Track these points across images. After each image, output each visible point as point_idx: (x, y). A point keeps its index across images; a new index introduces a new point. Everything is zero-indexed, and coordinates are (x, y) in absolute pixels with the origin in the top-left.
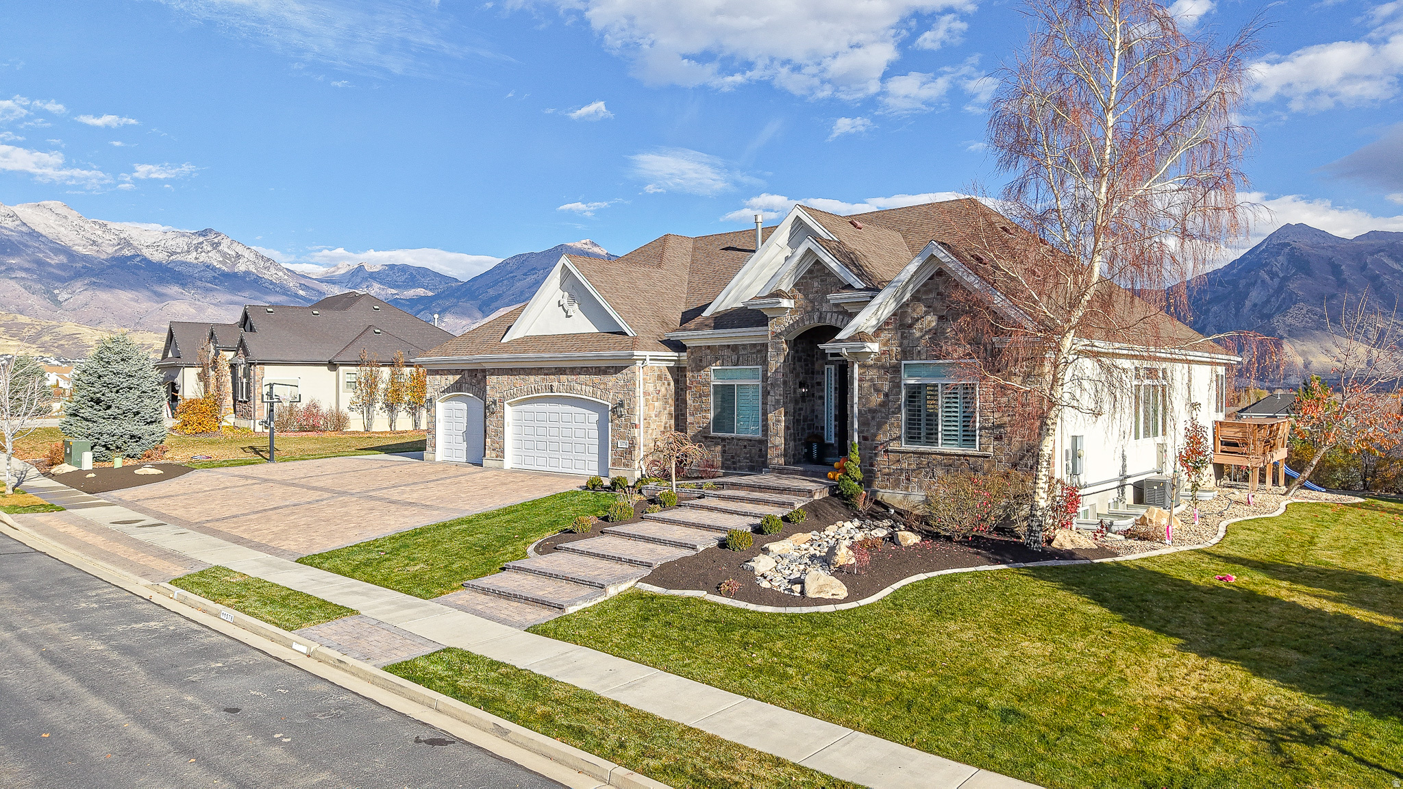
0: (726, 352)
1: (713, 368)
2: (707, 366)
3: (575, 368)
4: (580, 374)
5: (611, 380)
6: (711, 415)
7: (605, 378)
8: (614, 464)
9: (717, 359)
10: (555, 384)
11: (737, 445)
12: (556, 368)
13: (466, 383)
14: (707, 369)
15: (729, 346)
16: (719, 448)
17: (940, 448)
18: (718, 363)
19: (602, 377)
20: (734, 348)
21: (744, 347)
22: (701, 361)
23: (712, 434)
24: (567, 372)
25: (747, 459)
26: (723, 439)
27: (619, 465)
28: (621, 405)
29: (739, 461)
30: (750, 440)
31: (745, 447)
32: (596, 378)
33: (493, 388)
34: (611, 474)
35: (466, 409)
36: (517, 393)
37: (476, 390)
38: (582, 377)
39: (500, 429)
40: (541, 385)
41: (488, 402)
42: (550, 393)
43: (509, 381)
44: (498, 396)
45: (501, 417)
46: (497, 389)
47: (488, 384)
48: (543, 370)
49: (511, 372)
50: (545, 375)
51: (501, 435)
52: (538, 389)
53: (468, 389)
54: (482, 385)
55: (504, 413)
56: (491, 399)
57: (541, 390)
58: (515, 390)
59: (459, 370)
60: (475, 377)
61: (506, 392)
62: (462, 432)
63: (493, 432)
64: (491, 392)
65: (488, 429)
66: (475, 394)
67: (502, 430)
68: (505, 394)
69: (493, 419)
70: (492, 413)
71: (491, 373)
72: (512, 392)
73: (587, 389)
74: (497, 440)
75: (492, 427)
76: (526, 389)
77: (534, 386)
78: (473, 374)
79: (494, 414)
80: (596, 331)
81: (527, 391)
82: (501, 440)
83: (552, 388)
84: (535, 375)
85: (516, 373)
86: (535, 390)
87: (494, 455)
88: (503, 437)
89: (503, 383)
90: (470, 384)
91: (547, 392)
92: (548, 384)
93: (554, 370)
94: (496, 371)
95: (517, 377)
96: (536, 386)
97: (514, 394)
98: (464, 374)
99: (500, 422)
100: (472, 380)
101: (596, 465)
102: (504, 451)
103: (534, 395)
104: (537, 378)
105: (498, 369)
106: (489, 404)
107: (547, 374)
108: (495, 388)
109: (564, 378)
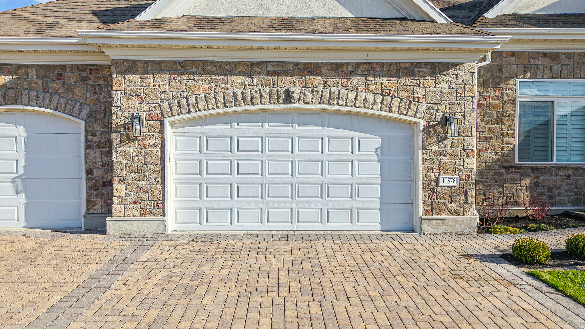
0: (541, 61)
1: (519, 80)
2: (510, 78)
3: (342, 64)
4: (353, 73)
6: (516, 141)
7: (412, 82)
8: (426, 213)
9: (526, 70)
10: (297, 89)
11: (556, 175)
12: (296, 64)
13: (29, 89)
14: (511, 82)
15: (545, 54)
16: (527, 181)
18: (529, 74)
19: (403, 80)
20: (555, 57)
21: (569, 55)
22: (501, 70)
23: (517, 162)
24: (325, 70)
25: (571, 191)
26: (535, 169)
27: (441, 211)
28: (446, 121)
29: (559, 195)
30: (577, 169)
31: (568, 177)
32: (392, 83)
33: (131, 95)
34: (427, 227)
35: (25, 135)
36: (197, 103)
37: (63, 101)
38: (358, 80)
39: (153, 167)
40: (260, 90)
41: (119, 120)
42: (283, 104)
43: (176, 84)
44: (147, 108)
45: (155, 145)
46: (141, 98)
47: (115, 88)
48: (264, 65)
49: (179, 68)
50: (268, 74)
51: (155, 177)
52: (252, 97)
53: (37, 100)
54: (78, 92)
55: (163, 138)
56: (127, 115)
57: (261, 99)
58: (192, 99)
59: (11, 65)
60: (58, 79)
61: (169, 103)
62: (16, 175)
63: (131, 172)
64: (125, 103)
65: (117, 166)
66: (58, 109)
67: (157, 167)
68: (165, 105)
69: (134, 148)
70: (128, 139)
71: (123, 68)
72: (184, 101)
73: (370, 97)
74: (143, 185)
75: (129, 164)
76: (220, 98)
77: (243, 93)
78: (54, 73)
79: (133, 140)
80: (351, 16)
81: (224, 100)
82: (155, 185)
83: (288, 97)
84: (245, 75)
85: (193, 70)
86: (244, 98)
87: (137, 213)
88: (160, 179)
89: (159, 86)
90: (45, 91)
91: (275, 103)
92: (279, 89)
93: (291, 67)
94: (140, 66)
95: (198, 77)
96: (248, 93)
97: (188, 105)
98: (27, 74)
99: (150, 154)
100: (50, 85)
101: (376, 215)
102: (163, 203)
103: (243, 108)
104: (248, 80)
105: (146, 62)
106: (123, 122)
107: (274, 74)
108: (136, 94)
109: (318, 80)
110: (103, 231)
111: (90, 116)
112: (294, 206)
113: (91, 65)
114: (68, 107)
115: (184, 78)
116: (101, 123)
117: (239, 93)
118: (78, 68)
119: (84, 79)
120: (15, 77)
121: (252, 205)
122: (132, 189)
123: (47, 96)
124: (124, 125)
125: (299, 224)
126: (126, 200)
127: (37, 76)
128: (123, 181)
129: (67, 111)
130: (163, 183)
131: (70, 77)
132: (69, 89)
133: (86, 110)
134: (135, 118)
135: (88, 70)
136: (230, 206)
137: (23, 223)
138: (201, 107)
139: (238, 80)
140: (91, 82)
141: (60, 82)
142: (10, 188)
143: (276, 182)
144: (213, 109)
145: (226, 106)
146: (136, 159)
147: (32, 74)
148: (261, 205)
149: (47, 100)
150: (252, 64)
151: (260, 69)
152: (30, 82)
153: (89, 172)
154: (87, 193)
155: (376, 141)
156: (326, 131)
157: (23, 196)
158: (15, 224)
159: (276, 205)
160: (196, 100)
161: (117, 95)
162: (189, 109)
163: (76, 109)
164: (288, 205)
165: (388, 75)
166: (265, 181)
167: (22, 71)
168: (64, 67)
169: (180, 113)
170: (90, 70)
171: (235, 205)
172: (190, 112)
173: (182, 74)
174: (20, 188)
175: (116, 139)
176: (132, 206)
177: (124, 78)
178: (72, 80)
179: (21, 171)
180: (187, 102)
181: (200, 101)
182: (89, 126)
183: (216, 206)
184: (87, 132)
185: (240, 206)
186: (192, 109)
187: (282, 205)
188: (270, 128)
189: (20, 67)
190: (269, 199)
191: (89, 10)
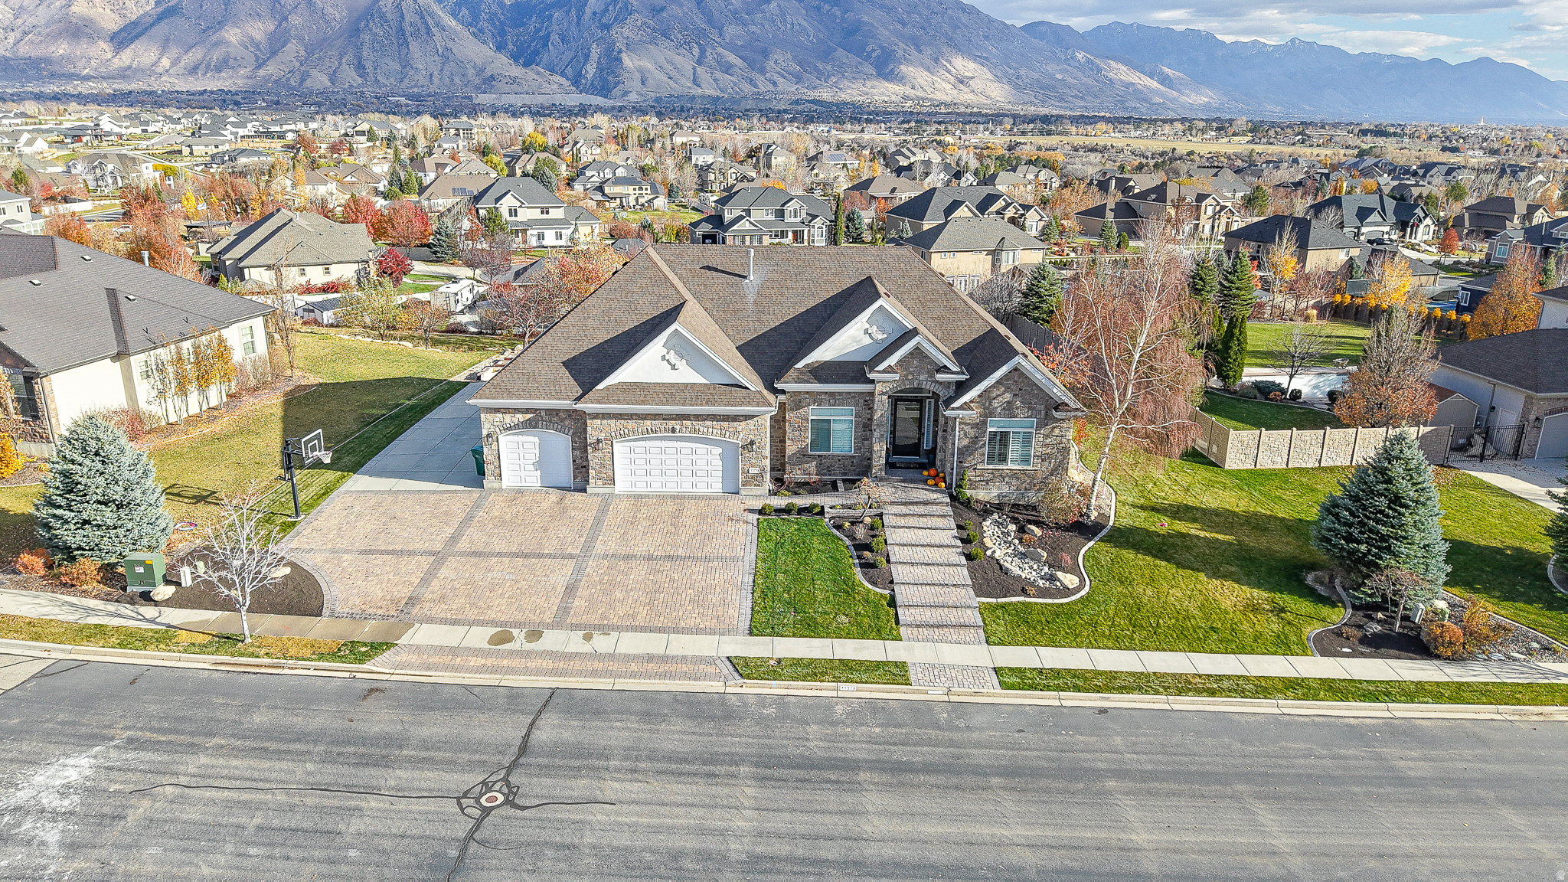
1: (811, 407)
2: (806, 406)
3: (701, 415)
4: (705, 420)
5: (741, 426)
6: (809, 441)
7: (735, 424)
8: (743, 485)
9: (815, 402)
10: (678, 427)
11: (832, 459)
12: (678, 415)
13: (543, 421)
14: (807, 409)
16: (815, 462)
17: (1011, 466)
18: (816, 404)
19: (730, 423)
20: (832, 394)
22: (800, 402)
23: (810, 452)
24: (691, 418)
25: (841, 469)
26: (820, 456)
27: (750, 485)
28: (752, 443)
29: (834, 470)
30: (844, 457)
31: (839, 460)
32: (726, 424)
33: (596, 429)
34: (743, 492)
35: (539, 442)
37: (559, 427)
38: (708, 423)
39: (608, 462)
40: (659, 427)
41: (591, 440)
42: (671, 433)
43: (618, 424)
44: (604, 435)
45: (609, 453)
46: (601, 431)
47: (589, 425)
48: (661, 415)
49: (619, 417)
50: (663, 420)
51: (609, 467)
52: (655, 430)
53: (546, 426)
54: (567, 423)
55: (612, 449)
56: (594, 438)
57: (660, 431)
58: (626, 431)
59: (533, 409)
60: (556, 416)
61: (615, 433)
62: (535, 461)
63: (598, 465)
64: (593, 433)
65: (591, 462)
66: (558, 431)
67: (610, 463)
68: (613, 434)
69: (598, 454)
70: (597, 449)
71: (593, 417)
72: (622, 432)
73: (715, 431)
74: (604, 471)
75: (597, 461)
76: (640, 430)
77: (651, 428)
78: (554, 413)
79: (599, 450)
80: (707, 382)
81: (642, 431)
82: (609, 471)
83: (673, 430)
84: (652, 420)
85: (626, 418)
86: (652, 431)
87: (601, 483)
88: (611, 468)
89: (610, 425)
90: (550, 422)
91: (667, 433)
92: (669, 426)
93: (674, 416)
94: (600, 416)
95: (629, 421)
96: (654, 428)
98: (540, 413)
99: (606, 457)
100: (553, 419)
101: (720, 486)
102: (614, 479)
103: (652, 435)
104: (654, 422)
105: (603, 414)
106: (593, 441)
107: (666, 419)
108: (599, 429)
109: (689, 423)
110: (585, 491)
112: (679, 481)
114: (563, 430)
115: (622, 421)
116: (579, 438)
117: (649, 428)
118: (567, 411)
119: (570, 416)
120: (535, 415)
121: (657, 480)
122: (598, 473)
123: (552, 424)
124: (594, 443)
125: (681, 489)
126: (595, 478)
127: (546, 415)
128: (594, 469)
129: (562, 432)
130: (613, 470)
131: (562, 415)
132: (562, 420)
133: (572, 433)
134: (599, 441)
135: (571, 412)
136: (646, 480)
137: (539, 485)
138: (631, 434)
139: (648, 422)
140: (573, 417)
141: (557, 418)
142: (532, 467)
143: (669, 469)
144: (636, 435)
145: (643, 434)
146: (600, 458)
147: (543, 413)
148: (661, 480)
149: (551, 427)
151: (660, 417)
152: (542, 418)
153: (574, 461)
154: (574, 471)
155: (720, 450)
156: (694, 445)
157: (538, 471)
158: (535, 485)
159: (669, 480)
160: (628, 432)
161: (589, 429)
162: (624, 435)
163: (567, 432)
164: (675, 480)
165: (723, 420)
166: (663, 468)
167: (538, 412)
168: (559, 410)
169: (620, 438)
171: (649, 480)
172: (625, 437)
173: (621, 419)
174: (537, 467)
175: (590, 449)
176: (598, 480)
177: (593, 421)
178: (564, 417)
179: (537, 460)
180: (624, 432)
181: (630, 432)
182: (575, 441)
183: (639, 480)
184: (573, 443)
185: (651, 480)
186: (626, 435)
187: (672, 480)
188: (663, 444)
189: (537, 410)
190: (666, 477)
191: (560, 360)
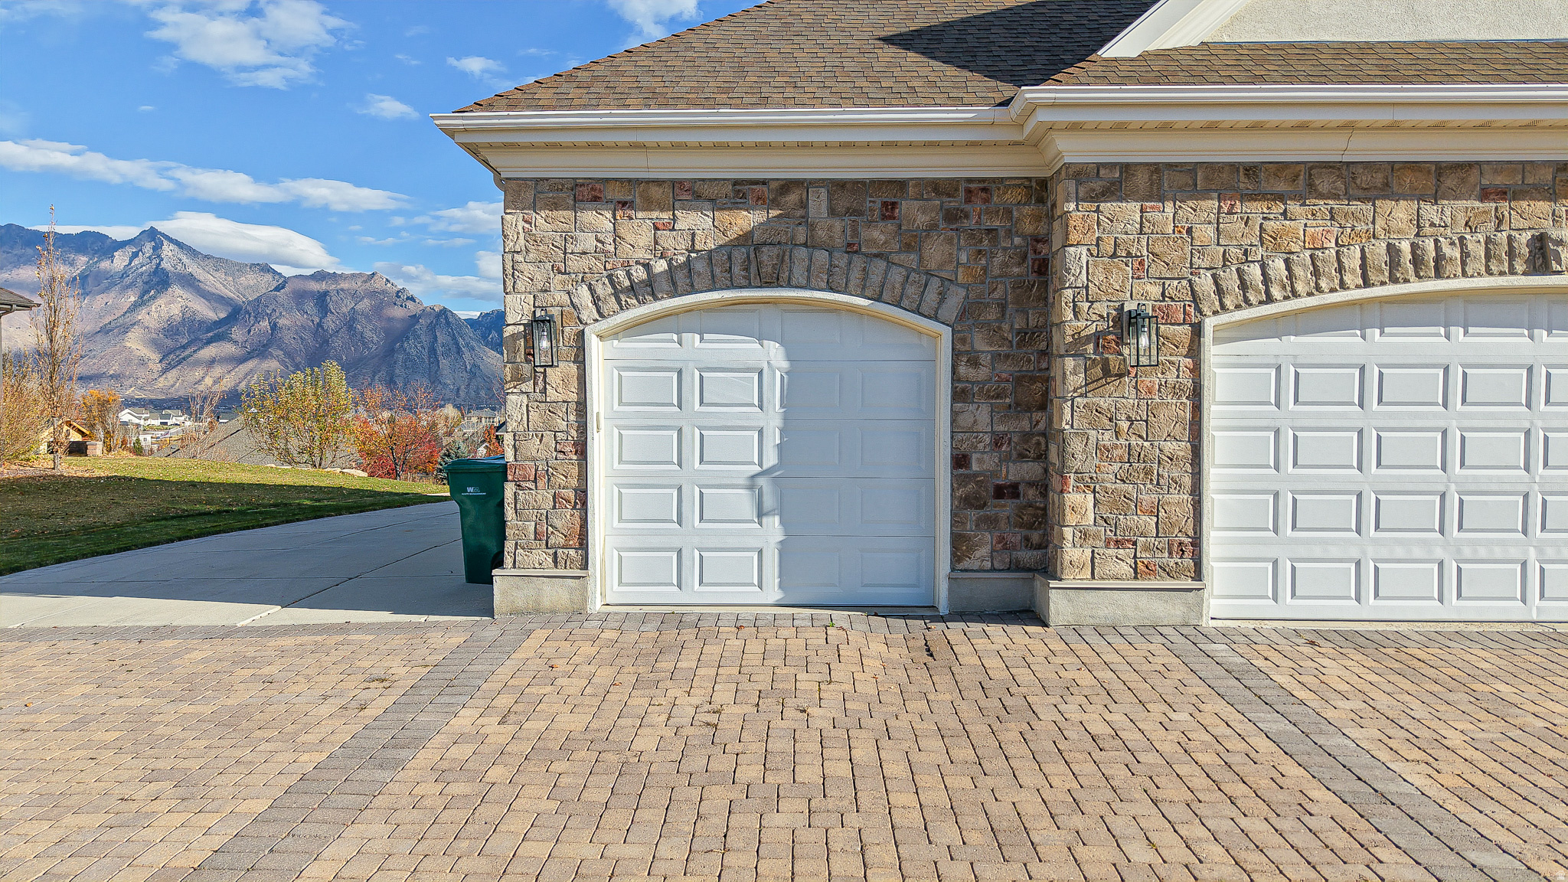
12: (1563, 167)
13: (811, 245)
33: (1114, 256)
35: (785, 365)
36: (1291, 276)
37: (896, 276)
39: (1170, 447)
40: (1462, 239)
41: (1082, 324)
42: (1524, 274)
43: (1234, 226)
44: (1155, 291)
45: (1176, 390)
46: (1141, 263)
47: (1074, 237)
48: (1475, 172)
49: (1244, 184)
50: (1484, 196)
51: (1175, 474)
52: (1439, 258)
53: (830, 274)
54: (935, 252)
55: (1196, 370)
56: (1102, 308)
57: (1464, 263)
58: (1278, 266)
59: (764, 182)
60: (884, 218)
61: (1214, 276)
62: (758, 469)
63: (1111, 460)
64: (1099, 277)
65: (1076, 446)
66: (885, 296)
67: (1181, 448)
68: (1205, 283)
69: (1122, 397)
70: (1107, 372)
71: (1097, 185)
72: (1255, 272)
74: (1144, 497)
75: (1107, 438)
76: (1353, 260)
77: (1414, 247)
78: (873, 204)
79: (1120, 376)
81: (1363, 266)
82: (1174, 497)
84: (1421, 198)
85: (1281, 187)
86: (1417, 261)
87: (1125, 569)
88: (1187, 481)
89: (1189, 231)
90: (852, 249)
91: (1502, 273)
92: (1513, 233)
93: (1547, 175)
94: (1141, 179)
95: (1294, 207)
96: (1430, 245)
97: (1266, 280)
98: (803, 204)
99: (1163, 414)
100: (865, 234)
102: (1197, 542)
103: (1415, 287)
104: (1430, 211)
105: (1156, 169)
106: (1092, 329)
107: (1502, 194)
108: (1129, 255)
111: (964, 313)
112: (1532, 555)
113: (969, 180)
114: (911, 290)
115: (1256, 209)
116: (994, 333)
117: (1405, 247)
118: (938, 187)
119: (952, 217)
120: (774, 213)
121: (1417, 552)
122: (1109, 509)
123: (858, 262)
124: (1097, 336)
125: (1544, 603)
126: (1096, 537)
127: (832, 212)
128: (1090, 485)
129: (905, 303)
130: (1196, 491)
131: (915, 213)
132: (912, 243)
133: (956, 299)
134: (1128, 323)
135: (962, 194)
136: (1355, 553)
137: (774, 594)
138: (1300, 287)
139: (1401, 212)
140: (970, 223)
141: (890, 226)
142: (743, 503)
143: (1484, 488)
144: (1332, 290)
145: (1367, 283)
146: (1124, 425)
147: (818, 205)
148: (1439, 553)
149: (856, 275)
150: (1441, 170)
151: (1463, 180)
152: (811, 227)
153: (960, 461)
154: (954, 515)
157: (774, 522)
158: (752, 595)
159: (1483, 553)
160: (1288, 268)
161: (1077, 256)
162: (1268, 292)
163: (931, 297)
164: (1514, 553)
166: (1453, 487)
167: (793, 198)
168: (901, 185)
169: (1243, 305)
170: (969, 191)
171: (1371, 552)
172: (1269, 299)
173: (1253, 197)
174: (769, 502)
175: (1071, 373)
176: (1112, 552)
177: (1098, 211)
178: (922, 220)
179: (771, 459)
180: (1264, 274)
181: (1298, 271)
182: (963, 341)
183: (1318, 552)
184: (956, 354)
185: (1384, 553)
186: (1276, 292)
187: (1498, 552)
188: (1468, 339)
189: (787, 186)
190: (1463, 535)
191: (872, 34)
